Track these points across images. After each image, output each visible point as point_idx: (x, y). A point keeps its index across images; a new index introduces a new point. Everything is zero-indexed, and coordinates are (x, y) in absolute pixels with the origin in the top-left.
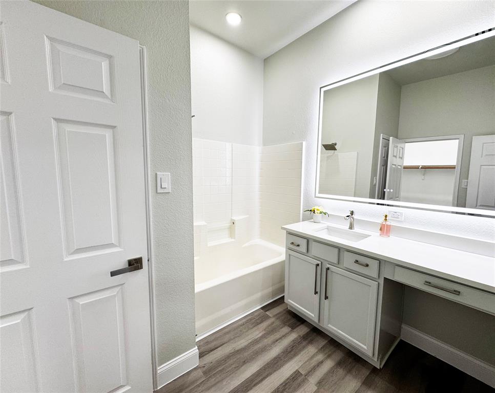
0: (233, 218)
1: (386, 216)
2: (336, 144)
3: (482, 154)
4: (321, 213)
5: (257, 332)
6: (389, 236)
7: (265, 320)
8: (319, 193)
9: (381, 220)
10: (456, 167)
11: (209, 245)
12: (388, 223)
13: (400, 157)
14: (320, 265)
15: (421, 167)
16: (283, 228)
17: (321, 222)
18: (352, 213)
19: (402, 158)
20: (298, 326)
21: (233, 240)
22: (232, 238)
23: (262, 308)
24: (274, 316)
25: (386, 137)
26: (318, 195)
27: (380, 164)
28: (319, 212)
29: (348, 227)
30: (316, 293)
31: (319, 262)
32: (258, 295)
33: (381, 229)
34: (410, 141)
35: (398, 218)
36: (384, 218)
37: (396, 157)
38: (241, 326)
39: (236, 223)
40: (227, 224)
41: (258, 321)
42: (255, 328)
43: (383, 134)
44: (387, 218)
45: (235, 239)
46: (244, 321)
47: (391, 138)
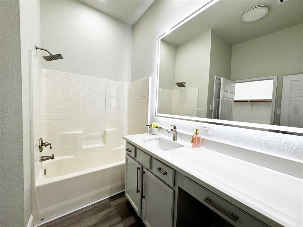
0: (105, 130)
1: (197, 130)
2: (185, 83)
3: (291, 89)
4: (156, 127)
5: (94, 220)
6: (199, 148)
7: (107, 208)
8: (158, 113)
9: (193, 134)
10: (272, 101)
11: (83, 148)
12: (198, 136)
13: (230, 92)
14: (141, 168)
15: (249, 100)
16: (124, 138)
17: (158, 134)
18: (175, 127)
19: (232, 93)
20: (128, 217)
21: (105, 145)
22: (104, 144)
23: (110, 198)
24: (115, 206)
25: (219, 78)
26: (157, 114)
27: (215, 97)
28: (155, 126)
29: (172, 139)
30: (138, 192)
31: (140, 166)
32: (108, 187)
33: (192, 141)
34: (239, 82)
35: (207, 132)
36: (195, 132)
37: (227, 92)
38: (85, 212)
39: (106, 133)
40: (101, 134)
41: (100, 209)
42: (95, 216)
43: (216, 75)
44: (198, 132)
45: (106, 144)
46: (91, 208)
47: (222, 79)
